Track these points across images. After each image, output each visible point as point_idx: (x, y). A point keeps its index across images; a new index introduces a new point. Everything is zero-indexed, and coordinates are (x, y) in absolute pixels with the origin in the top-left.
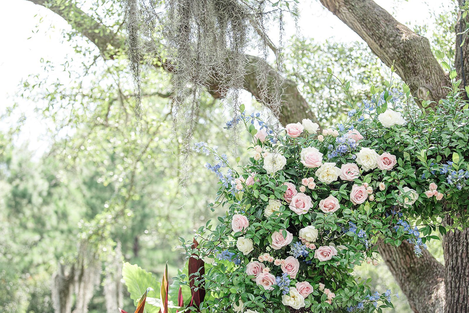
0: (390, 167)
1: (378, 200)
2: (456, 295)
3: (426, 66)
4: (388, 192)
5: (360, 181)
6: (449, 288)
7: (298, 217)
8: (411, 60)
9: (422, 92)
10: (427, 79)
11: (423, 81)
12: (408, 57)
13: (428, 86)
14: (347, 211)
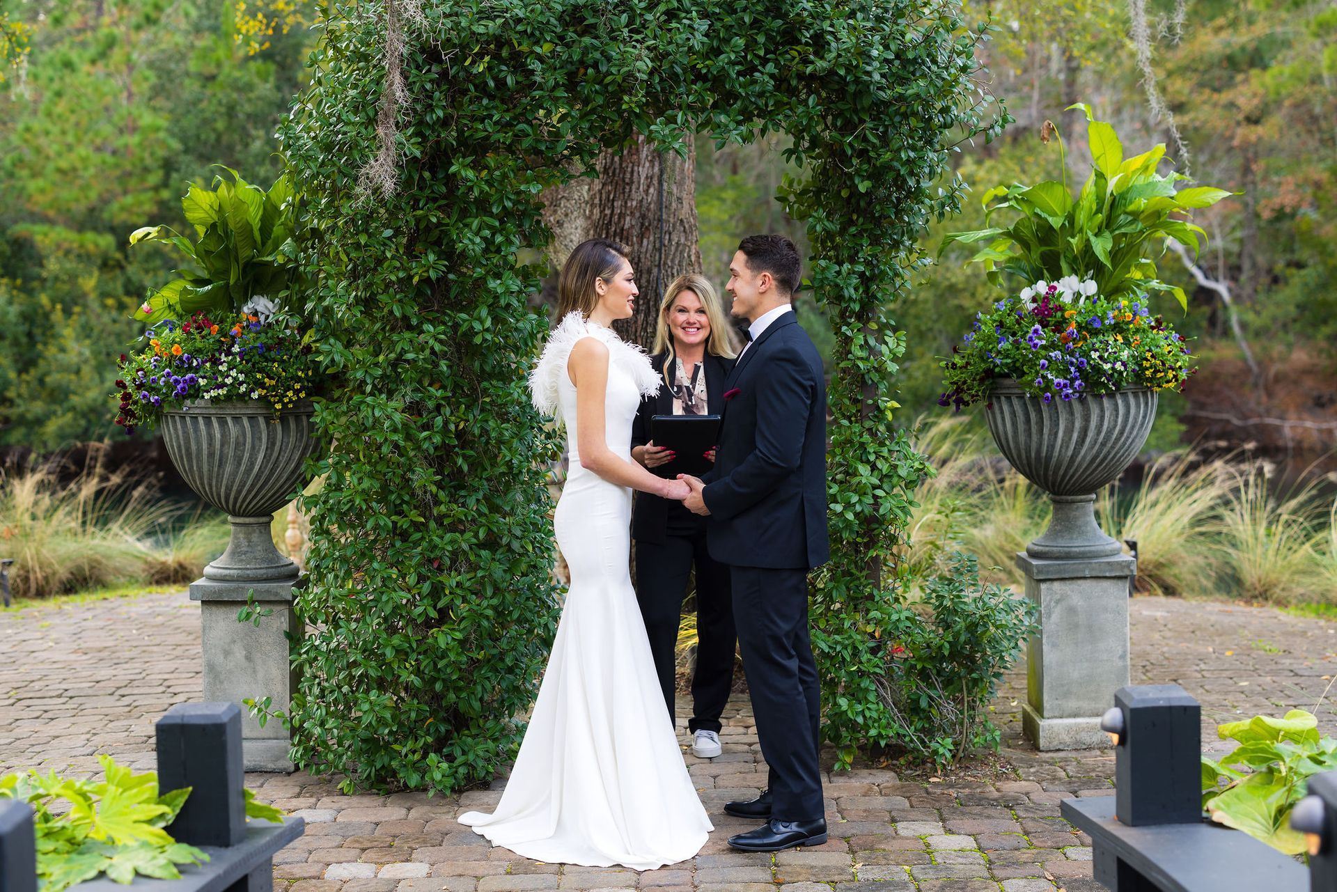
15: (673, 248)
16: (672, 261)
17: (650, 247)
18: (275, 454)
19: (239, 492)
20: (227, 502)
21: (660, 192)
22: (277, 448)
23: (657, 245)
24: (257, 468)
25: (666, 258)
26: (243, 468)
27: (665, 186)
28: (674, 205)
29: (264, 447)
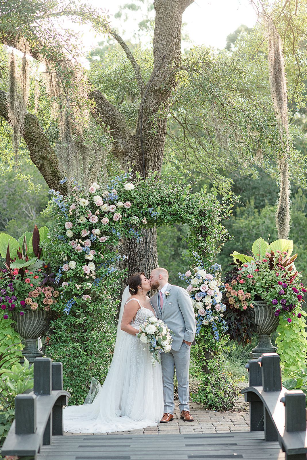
0: (129, 207)
1: (124, 220)
2: (130, 252)
3: (123, 132)
4: (128, 217)
5: (117, 212)
6: (126, 248)
7: (92, 224)
8: (115, 127)
9: (120, 146)
10: (123, 139)
11: (121, 140)
12: (114, 125)
13: (123, 143)
14: (112, 223)
15: (150, 264)
16: (150, 267)
17: (143, 263)
18: (40, 321)
19: (29, 331)
20: (25, 335)
21: (146, 246)
22: (41, 319)
23: (145, 263)
24: (35, 324)
25: (148, 267)
26: (31, 325)
27: (148, 244)
28: (150, 250)
29: (37, 319)
